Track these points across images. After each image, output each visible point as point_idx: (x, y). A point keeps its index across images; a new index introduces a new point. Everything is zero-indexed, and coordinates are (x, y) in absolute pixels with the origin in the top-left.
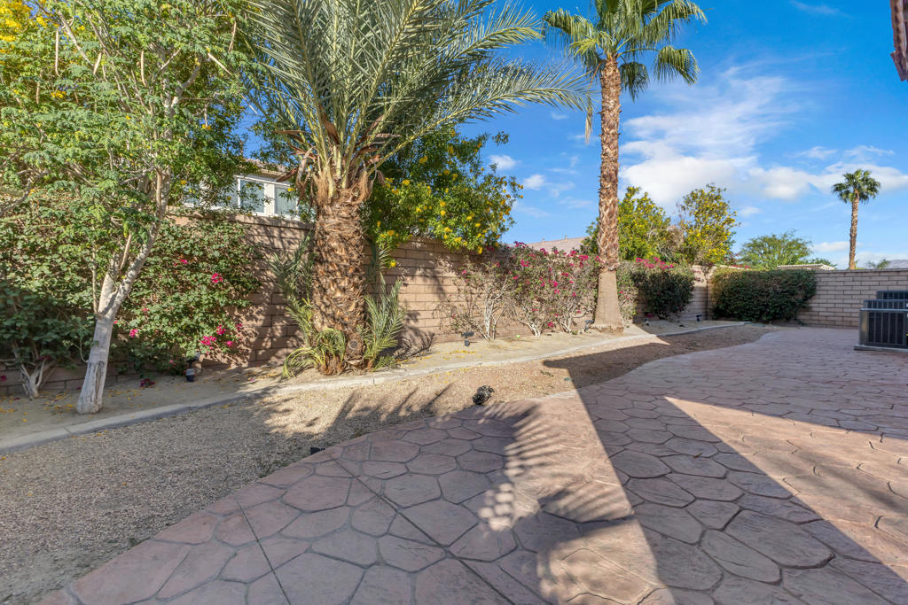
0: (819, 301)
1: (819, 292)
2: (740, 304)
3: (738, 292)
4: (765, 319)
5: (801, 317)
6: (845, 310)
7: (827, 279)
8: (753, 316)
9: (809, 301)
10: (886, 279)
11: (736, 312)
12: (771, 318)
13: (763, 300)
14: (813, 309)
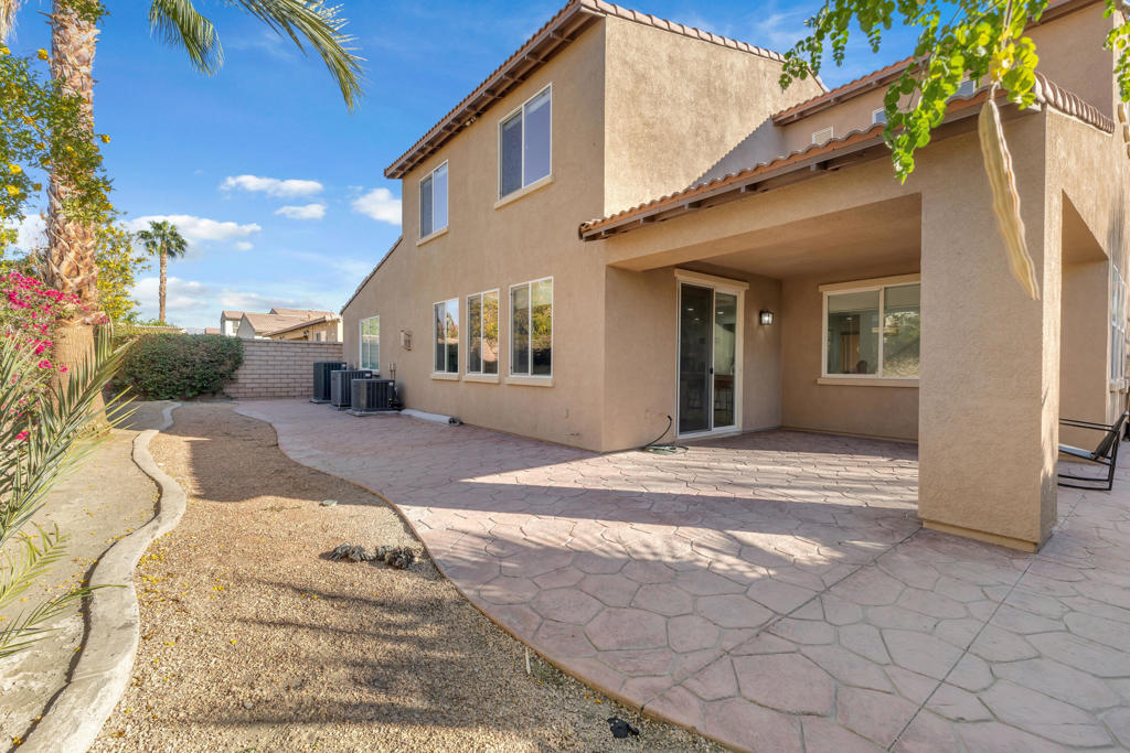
0: (246, 372)
1: (246, 362)
2: (155, 377)
3: (153, 361)
4: (190, 395)
5: (227, 390)
6: (269, 381)
7: (252, 348)
8: (174, 392)
9: (236, 372)
10: (300, 350)
11: (150, 389)
12: (196, 393)
13: (188, 371)
14: (240, 381)
